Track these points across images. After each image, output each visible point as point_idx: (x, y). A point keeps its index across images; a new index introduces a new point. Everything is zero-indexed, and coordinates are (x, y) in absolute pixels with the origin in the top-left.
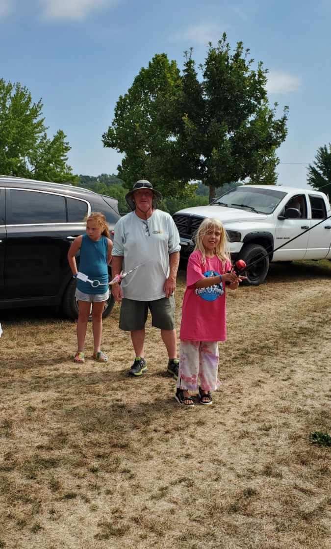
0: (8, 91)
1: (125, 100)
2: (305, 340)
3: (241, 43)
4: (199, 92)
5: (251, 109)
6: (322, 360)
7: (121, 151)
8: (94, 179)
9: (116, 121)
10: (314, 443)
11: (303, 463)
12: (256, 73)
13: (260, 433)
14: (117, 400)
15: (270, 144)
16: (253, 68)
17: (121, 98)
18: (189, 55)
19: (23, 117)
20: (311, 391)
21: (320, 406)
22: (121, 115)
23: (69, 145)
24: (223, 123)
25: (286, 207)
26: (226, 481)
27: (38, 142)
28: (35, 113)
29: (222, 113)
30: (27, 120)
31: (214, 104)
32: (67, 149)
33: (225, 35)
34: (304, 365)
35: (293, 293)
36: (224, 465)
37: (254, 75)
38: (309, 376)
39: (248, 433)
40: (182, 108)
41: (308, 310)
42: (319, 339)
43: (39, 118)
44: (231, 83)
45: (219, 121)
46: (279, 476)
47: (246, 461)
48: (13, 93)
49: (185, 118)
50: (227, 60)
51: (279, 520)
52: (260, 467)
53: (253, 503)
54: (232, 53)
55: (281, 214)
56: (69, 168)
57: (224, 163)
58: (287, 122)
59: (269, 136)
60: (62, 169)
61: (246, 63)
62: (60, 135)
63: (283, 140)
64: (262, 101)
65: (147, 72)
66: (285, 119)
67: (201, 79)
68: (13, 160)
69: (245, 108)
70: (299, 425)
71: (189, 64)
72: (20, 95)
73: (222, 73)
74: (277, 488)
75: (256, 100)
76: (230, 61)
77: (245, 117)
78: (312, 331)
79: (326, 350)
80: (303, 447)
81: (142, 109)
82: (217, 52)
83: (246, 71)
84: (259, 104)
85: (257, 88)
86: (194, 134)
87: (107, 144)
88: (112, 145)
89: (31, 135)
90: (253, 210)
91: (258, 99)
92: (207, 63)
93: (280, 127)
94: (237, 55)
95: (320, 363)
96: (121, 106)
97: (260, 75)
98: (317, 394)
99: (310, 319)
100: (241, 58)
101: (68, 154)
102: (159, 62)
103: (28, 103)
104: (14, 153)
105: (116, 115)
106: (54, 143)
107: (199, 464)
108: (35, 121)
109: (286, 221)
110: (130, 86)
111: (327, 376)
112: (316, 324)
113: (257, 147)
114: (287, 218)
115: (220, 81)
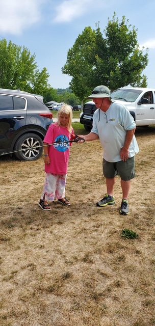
0: (19, 50)
1: (72, 50)
2: (141, 169)
3: (124, 17)
4: (104, 44)
5: (130, 51)
6: (147, 180)
7: (71, 75)
8: (65, 90)
9: (68, 61)
10: (122, 237)
11: (111, 252)
12: (132, 32)
13: (92, 229)
14: (19, 209)
15: (140, 67)
16: (130, 29)
17: (69, 50)
18: (98, 25)
19: (27, 62)
20: (134, 200)
21: (135, 210)
22: (70, 58)
23: (49, 74)
24: (116, 58)
25: (142, 98)
26: (57, 266)
27: (34, 73)
28: (32, 59)
29: (115, 53)
30: (29, 63)
31: (112, 49)
32: (48, 76)
33: (115, 13)
34: (136, 183)
35: (145, 142)
36: (61, 254)
37: (131, 33)
38: (136, 190)
39: (85, 230)
40: (96, 52)
41: (149, 151)
42: (150, 167)
43: (34, 62)
44: (119, 38)
45: (114, 57)
46: (91, 262)
47: (76, 251)
48: (22, 51)
49: (97, 57)
50: (117, 26)
51: (77, 300)
52: (83, 255)
53: (66, 285)
54: (120, 22)
55: (139, 102)
56: (49, 85)
57: (117, 78)
58: (147, 56)
59: (140, 64)
60: (46, 85)
61: (127, 27)
62: (45, 70)
63: (146, 65)
64: (136, 46)
65: (82, 36)
66: (147, 55)
67: (104, 37)
68: (23, 82)
69: (127, 50)
70: (118, 224)
71: (98, 29)
72: (25, 52)
73: (115, 33)
74: (86, 272)
75: (132, 46)
76: (119, 26)
77: (127, 55)
78: (147, 163)
79: (151, 174)
80: (115, 240)
81: (80, 54)
82: (112, 22)
83: (127, 31)
84: (134, 47)
85: (132, 40)
86: (102, 64)
87: (64, 72)
88: (66, 73)
89: (31, 71)
90: (125, 100)
91: (133, 46)
92: (107, 29)
93: (144, 59)
94: (123, 23)
95: (145, 182)
96: (70, 54)
97: (134, 33)
98: (136, 202)
99: (148, 156)
100: (124, 24)
101: (48, 78)
102: (87, 31)
103: (28, 55)
104: (24, 79)
105: (68, 58)
106: (41, 73)
107: (46, 253)
108: (32, 64)
109: (142, 105)
110: (74, 44)
111: (146, 190)
112: (151, 159)
113: (134, 69)
114: (142, 104)
115: (114, 37)
